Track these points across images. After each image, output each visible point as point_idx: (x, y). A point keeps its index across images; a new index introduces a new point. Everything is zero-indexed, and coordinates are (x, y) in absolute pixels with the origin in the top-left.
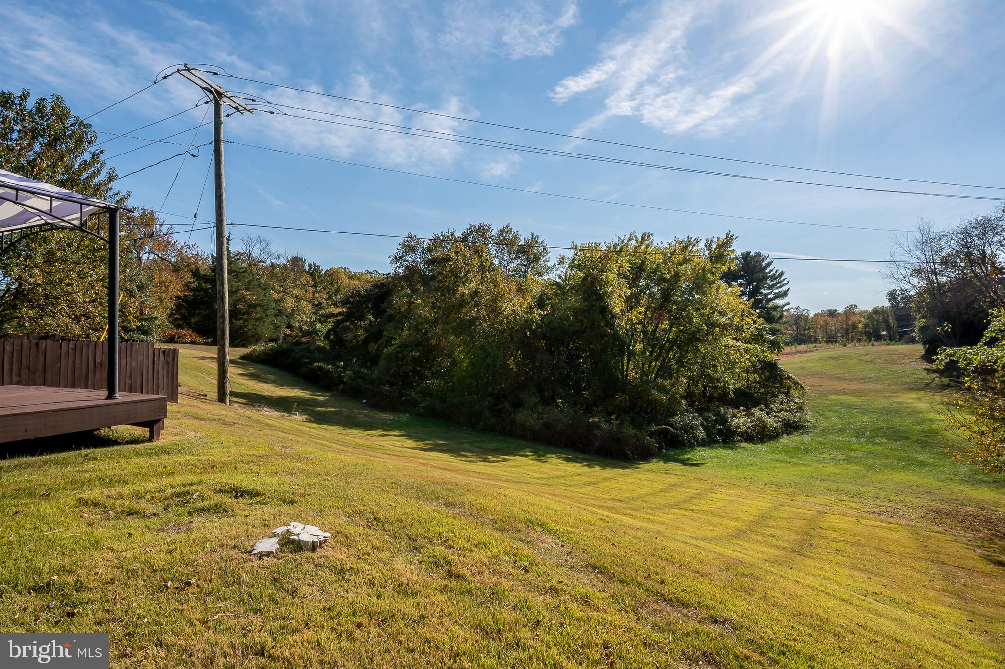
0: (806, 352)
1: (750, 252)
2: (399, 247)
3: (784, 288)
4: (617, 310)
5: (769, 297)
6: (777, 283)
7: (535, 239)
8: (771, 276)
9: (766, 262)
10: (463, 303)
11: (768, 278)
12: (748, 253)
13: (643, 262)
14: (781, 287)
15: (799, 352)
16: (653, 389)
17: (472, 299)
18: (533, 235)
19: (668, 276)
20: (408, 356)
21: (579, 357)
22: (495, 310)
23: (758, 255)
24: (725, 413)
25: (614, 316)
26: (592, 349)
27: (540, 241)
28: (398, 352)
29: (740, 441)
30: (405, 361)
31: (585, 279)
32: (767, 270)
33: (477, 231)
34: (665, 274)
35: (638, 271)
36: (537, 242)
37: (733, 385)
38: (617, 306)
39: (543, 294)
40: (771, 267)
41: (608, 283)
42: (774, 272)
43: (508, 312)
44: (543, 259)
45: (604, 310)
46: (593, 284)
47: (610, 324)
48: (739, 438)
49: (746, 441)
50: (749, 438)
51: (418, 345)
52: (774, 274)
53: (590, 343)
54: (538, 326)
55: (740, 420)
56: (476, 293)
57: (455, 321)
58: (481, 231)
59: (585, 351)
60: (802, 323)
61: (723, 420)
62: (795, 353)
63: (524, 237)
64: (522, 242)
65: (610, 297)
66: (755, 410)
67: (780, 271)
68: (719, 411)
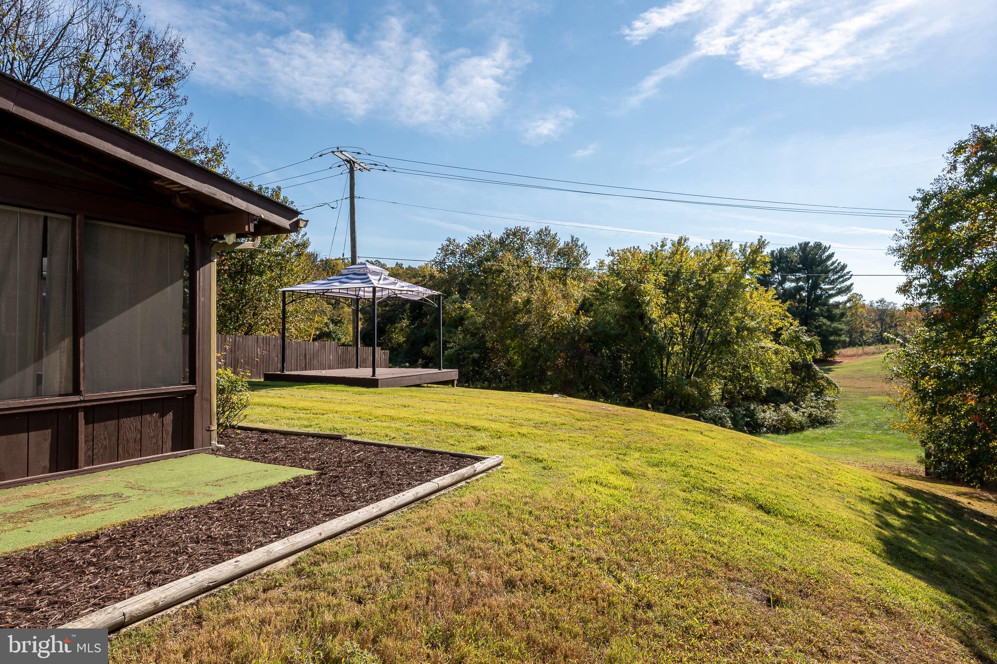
0: (874, 353)
1: (809, 243)
2: (439, 252)
3: (848, 283)
4: (654, 316)
5: (831, 292)
6: (840, 277)
7: (574, 241)
8: (833, 270)
9: (827, 254)
10: (517, 311)
11: (829, 271)
12: (807, 244)
13: (679, 270)
14: (843, 282)
15: (866, 354)
16: (687, 385)
17: (525, 306)
18: (572, 237)
19: (703, 283)
20: (468, 358)
21: (620, 358)
22: (545, 317)
23: (818, 246)
24: (755, 409)
25: (652, 322)
26: (633, 351)
27: (579, 243)
28: (459, 354)
29: (767, 432)
30: (466, 362)
31: (625, 289)
32: (829, 263)
33: (514, 234)
34: (699, 280)
35: (674, 278)
36: (577, 245)
37: (765, 384)
38: (654, 313)
39: (585, 299)
40: (834, 259)
41: (646, 293)
42: (836, 265)
43: (556, 318)
44: (583, 262)
45: (642, 316)
46: (633, 294)
47: (647, 328)
48: (765, 429)
49: (772, 433)
50: (775, 430)
51: (476, 348)
52: (836, 267)
53: (631, 345)
54: (585, 331)
55: (768, 414)
56: (528, 301)
57: (509, 327)
58: (517, 234)
59: (626, 353)
60: (888, 320)
61: (752, 414)
62: (861, 355)
63: (563, 240)
64: (561, 245)
65: (648, 304)
66: (782, 406)
67: (842, 264)
68: (749, 407)
